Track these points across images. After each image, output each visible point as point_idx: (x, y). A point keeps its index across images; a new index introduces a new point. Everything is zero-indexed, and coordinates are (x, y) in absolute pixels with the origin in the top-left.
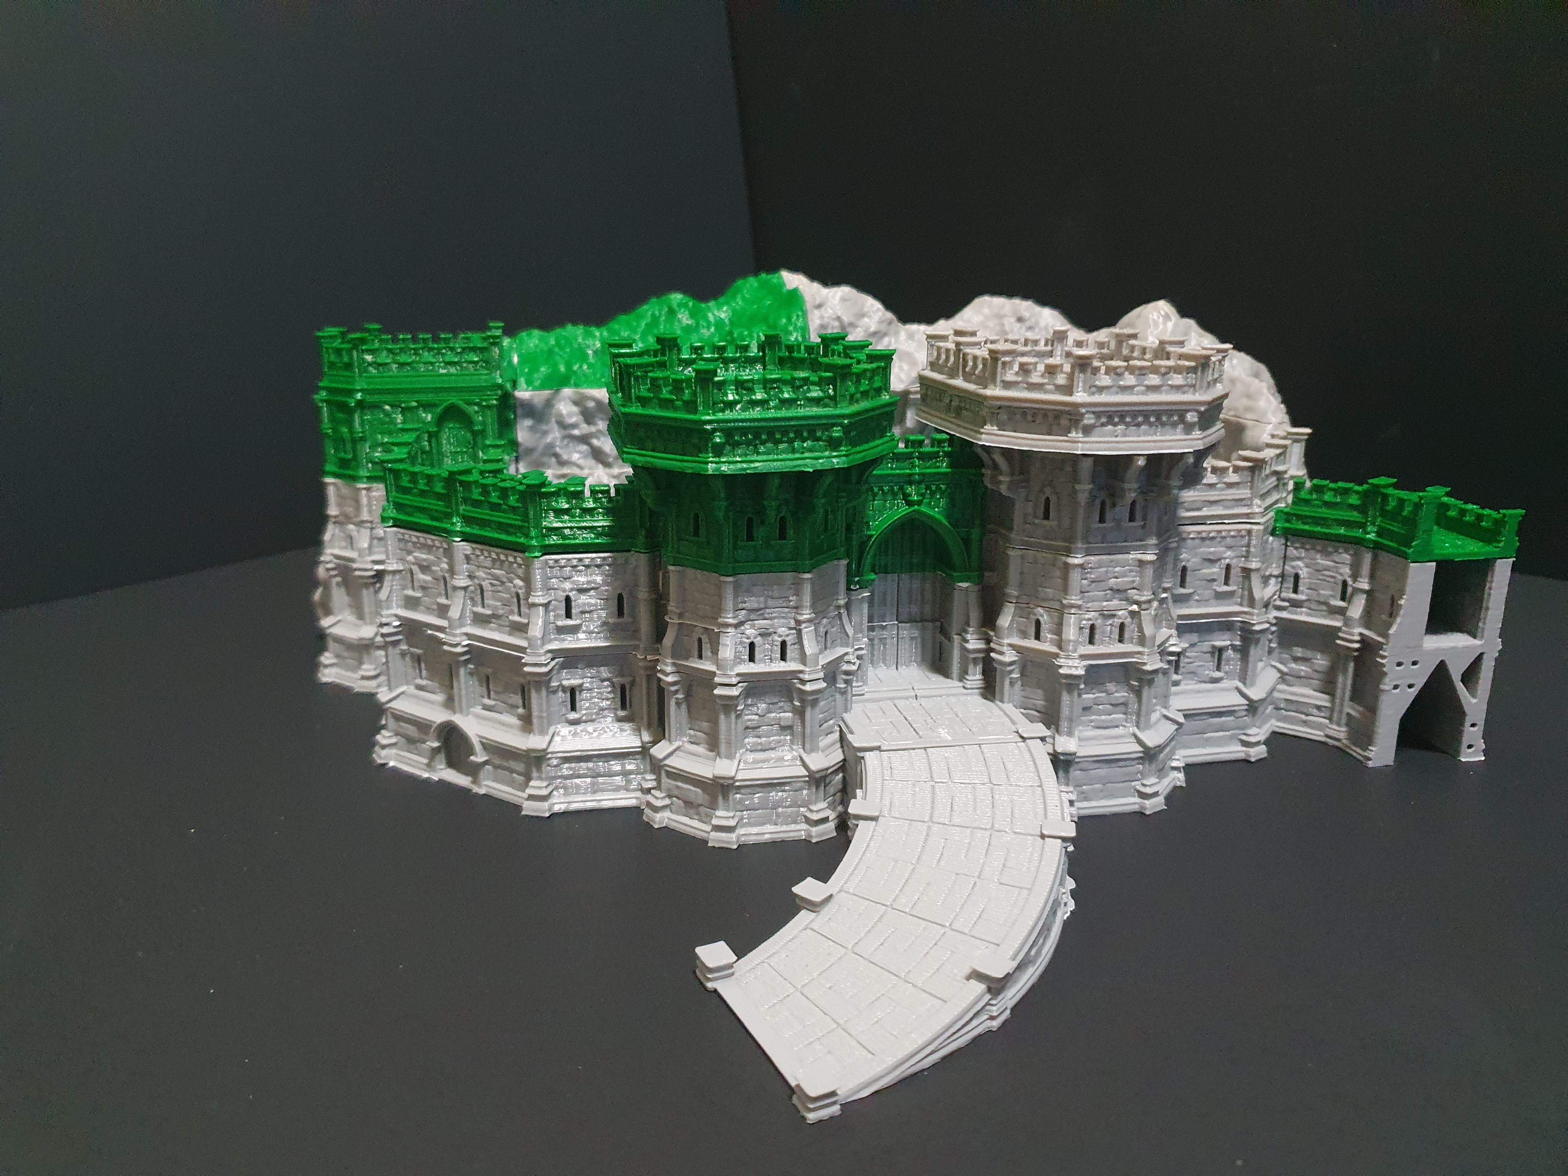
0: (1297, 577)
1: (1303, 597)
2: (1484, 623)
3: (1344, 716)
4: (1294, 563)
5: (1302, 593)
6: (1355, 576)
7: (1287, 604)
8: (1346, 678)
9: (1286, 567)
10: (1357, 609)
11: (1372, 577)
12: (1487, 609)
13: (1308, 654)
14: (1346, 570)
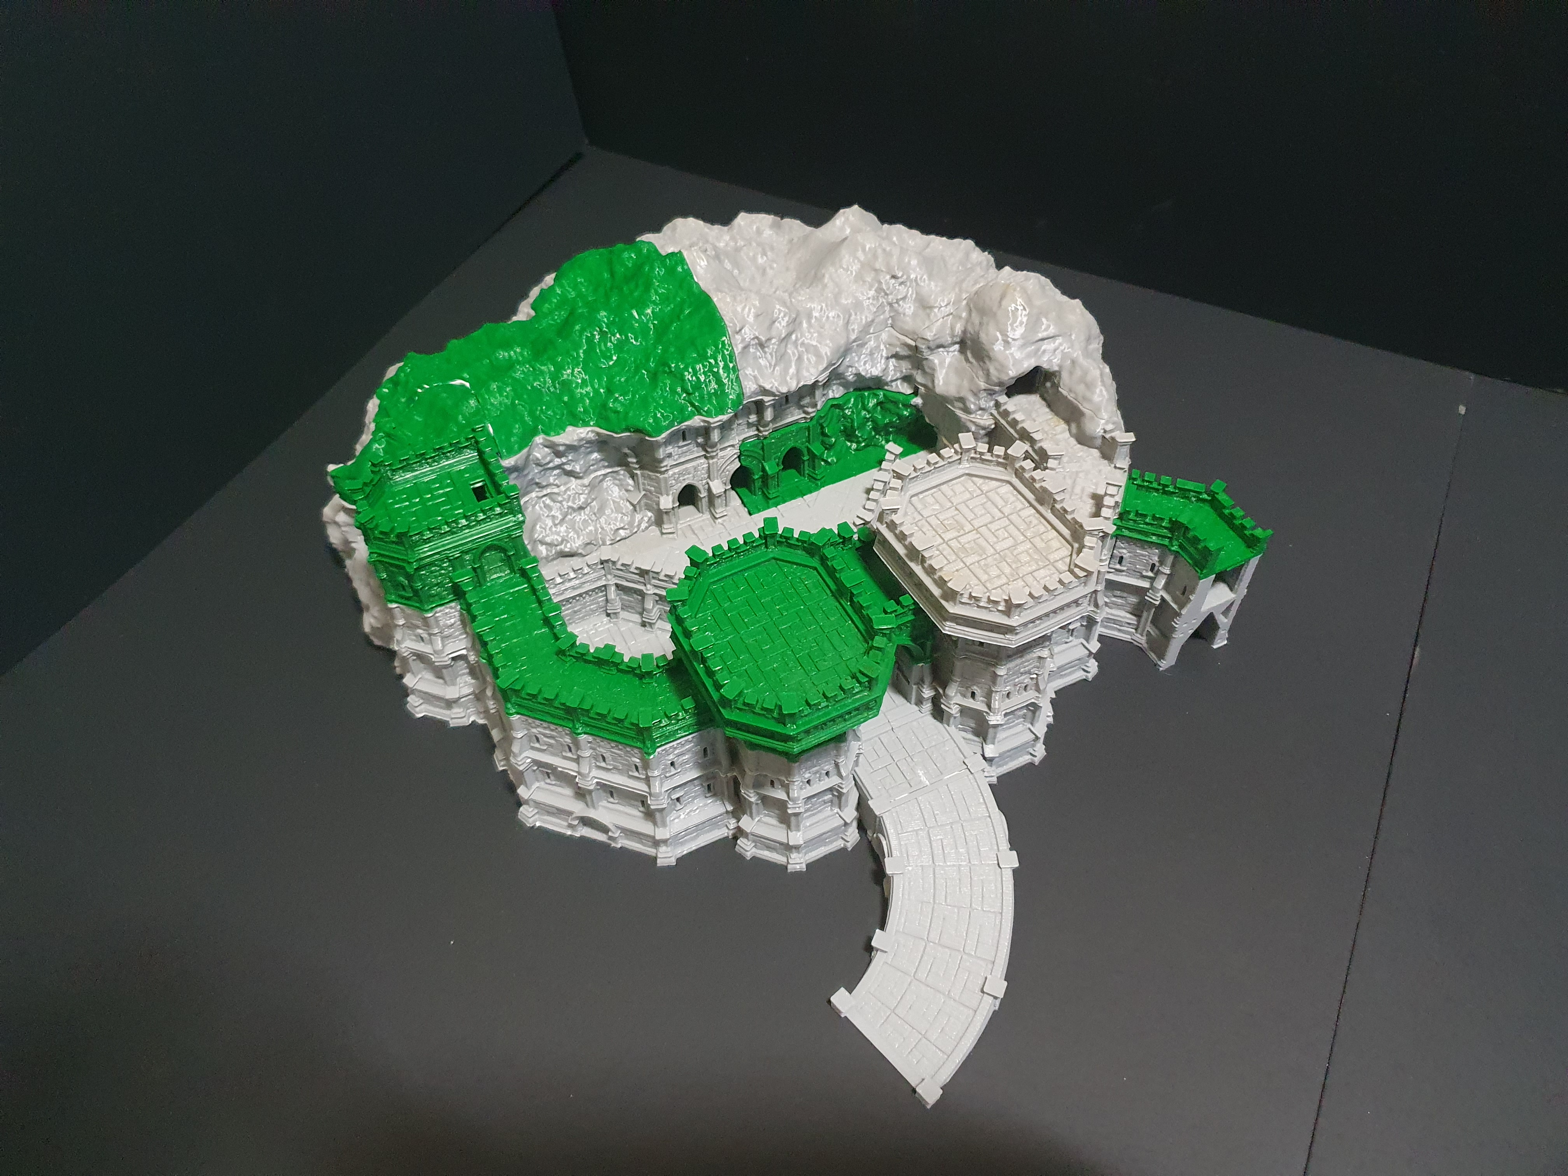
0: (1121, 558)
1: (1125, 568)
2: (1238, 586)
3: (1145, 632)
4: (1121, 551)
5: (1124, 566)
6: (1162, 562)
7: (1113, 570)
8: (1149, 615)
9: (1115, 551)
10: (1161, 583)
11: (1173, 566)
12: (1241, 580)
13: (1125, 595)
14: (1156, 559)
